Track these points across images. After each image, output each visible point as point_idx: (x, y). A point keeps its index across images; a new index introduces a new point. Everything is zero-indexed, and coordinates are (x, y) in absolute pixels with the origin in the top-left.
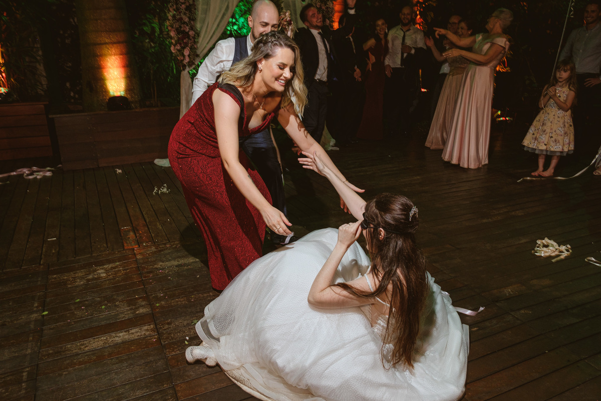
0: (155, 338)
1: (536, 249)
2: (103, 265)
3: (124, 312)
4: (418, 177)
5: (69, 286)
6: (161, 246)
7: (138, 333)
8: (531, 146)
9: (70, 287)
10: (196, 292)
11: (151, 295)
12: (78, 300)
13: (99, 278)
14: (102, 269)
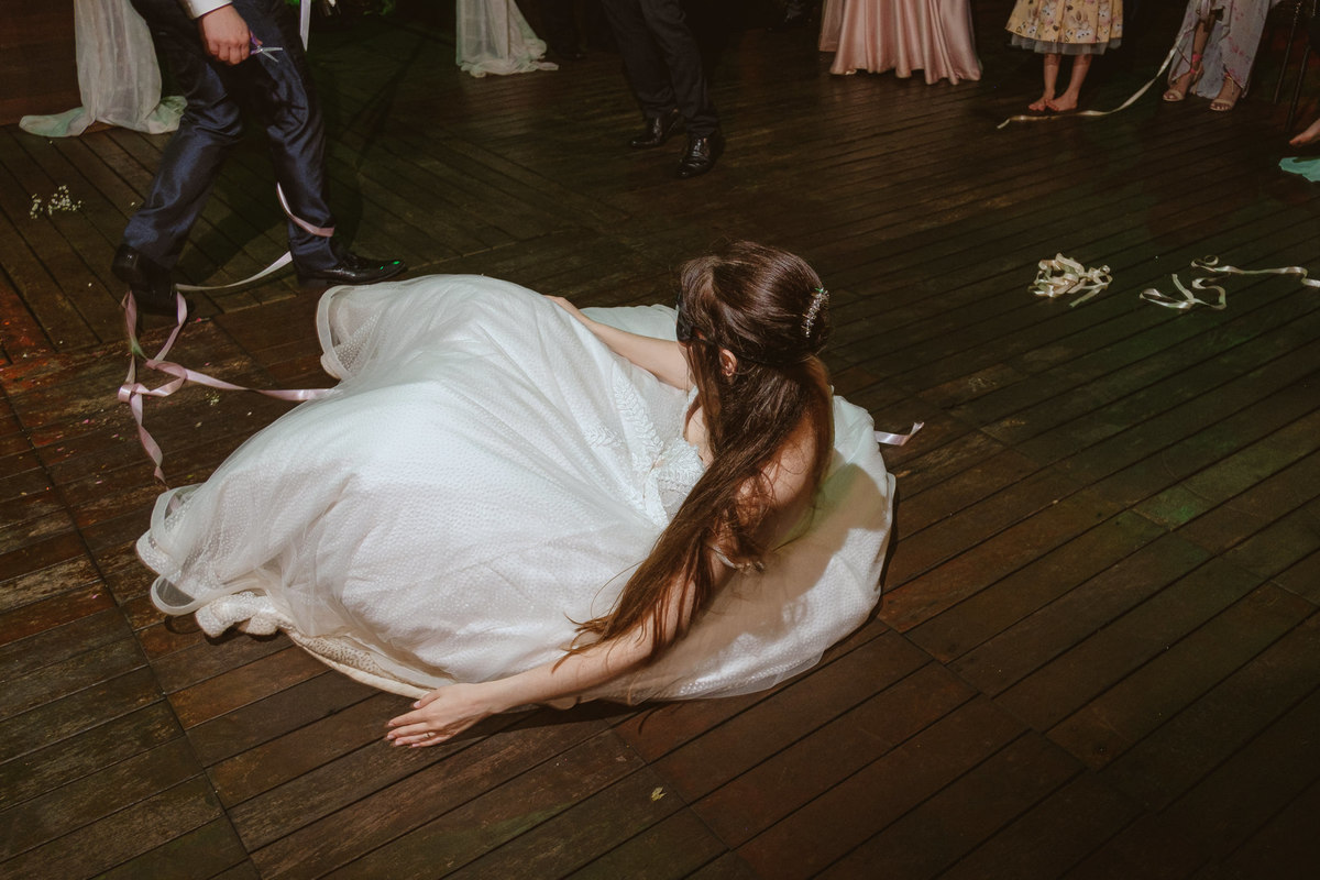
0: (95, 593)
1: (1037, 281)
6: (77, 357)
7: (45, 585)
8: (1025, 34)
10: (197, 466)
11: (69, 485)
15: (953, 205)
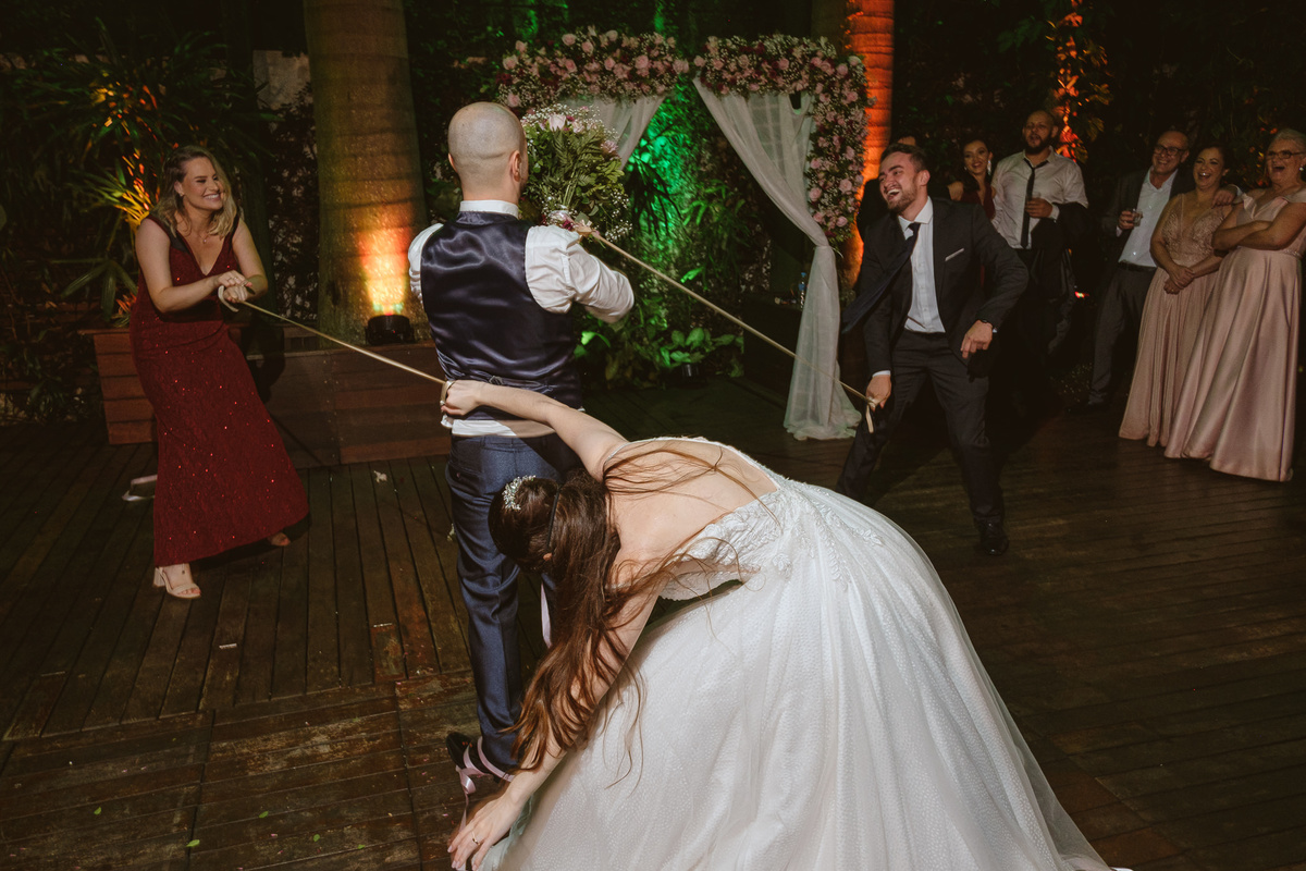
2: (329, 722)
3: (360, 856)
4: (1061, 522)
5: (251, 774)
6: (454, 680)
9: (252, 778)
11: (424, 812)
12: (265, 814)
13: (314, 758)
14: (324, 733)
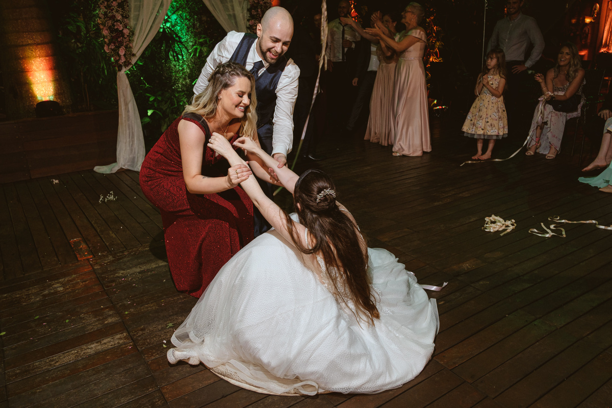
0: (130, 346)
2: (60, 279)
3: (92, 323)
5: (24, 304)
6: (118, 255)
7: (111, 343)
8: (469, 132)
9: (25, 305)
10: (164, 297)
11: (118, 304)
12: (38, 317)
13: (56, 292)
14: (58, 283)
15: (446, 195)
